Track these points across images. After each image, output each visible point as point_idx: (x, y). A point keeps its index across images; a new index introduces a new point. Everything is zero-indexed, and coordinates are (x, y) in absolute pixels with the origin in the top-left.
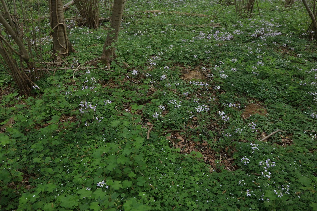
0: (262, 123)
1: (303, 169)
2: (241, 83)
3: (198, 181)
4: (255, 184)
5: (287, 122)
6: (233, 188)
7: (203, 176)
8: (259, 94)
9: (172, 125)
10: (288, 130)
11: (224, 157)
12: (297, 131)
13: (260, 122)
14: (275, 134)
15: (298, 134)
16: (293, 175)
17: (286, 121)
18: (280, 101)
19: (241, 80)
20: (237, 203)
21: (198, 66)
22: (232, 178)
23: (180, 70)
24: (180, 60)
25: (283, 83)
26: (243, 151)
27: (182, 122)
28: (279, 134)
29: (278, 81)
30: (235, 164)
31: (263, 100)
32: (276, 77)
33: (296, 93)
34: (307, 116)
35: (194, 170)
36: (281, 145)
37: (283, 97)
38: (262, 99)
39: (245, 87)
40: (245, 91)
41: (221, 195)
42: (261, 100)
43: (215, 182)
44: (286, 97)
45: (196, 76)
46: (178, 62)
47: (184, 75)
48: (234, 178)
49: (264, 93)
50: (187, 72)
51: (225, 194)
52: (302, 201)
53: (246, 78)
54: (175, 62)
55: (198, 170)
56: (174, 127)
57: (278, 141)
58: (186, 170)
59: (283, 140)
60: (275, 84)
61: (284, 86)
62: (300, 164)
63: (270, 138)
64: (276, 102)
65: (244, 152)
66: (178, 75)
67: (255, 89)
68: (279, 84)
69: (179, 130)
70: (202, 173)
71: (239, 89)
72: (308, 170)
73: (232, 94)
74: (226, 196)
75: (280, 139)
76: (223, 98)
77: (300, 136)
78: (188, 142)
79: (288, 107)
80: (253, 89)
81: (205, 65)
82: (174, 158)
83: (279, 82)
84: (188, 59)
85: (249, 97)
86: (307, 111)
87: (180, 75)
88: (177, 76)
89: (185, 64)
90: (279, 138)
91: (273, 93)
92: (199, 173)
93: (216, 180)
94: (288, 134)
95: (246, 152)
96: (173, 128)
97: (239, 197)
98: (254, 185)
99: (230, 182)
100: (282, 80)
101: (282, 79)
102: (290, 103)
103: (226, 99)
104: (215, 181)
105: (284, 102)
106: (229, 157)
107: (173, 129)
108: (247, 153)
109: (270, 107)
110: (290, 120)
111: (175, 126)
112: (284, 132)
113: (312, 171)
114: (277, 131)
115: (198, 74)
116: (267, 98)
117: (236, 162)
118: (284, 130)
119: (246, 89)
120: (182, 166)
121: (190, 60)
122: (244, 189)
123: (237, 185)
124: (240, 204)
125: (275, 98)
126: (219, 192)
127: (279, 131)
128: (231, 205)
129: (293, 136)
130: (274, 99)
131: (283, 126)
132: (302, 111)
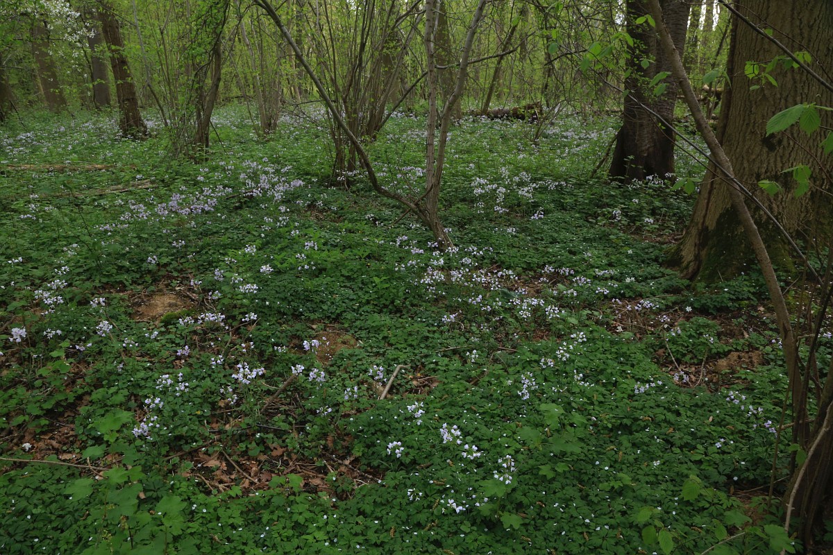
0: (363, 364)
1: (485, 419)
2: (281, 296)
3: (326, 538)
4: (437, 485)
5: (402, 346)
6: (403, 515)
7: (327, 524)
8: (325, 307)
9: (179, 438)
10: (412, 361)
11: (335, 461)
12: (426, 356)
13: (358, 363)
14: (396, 377)
15: (432, 363)
16: (480, 437)
17: (399, 346)
18: (367, 312)
19: (278, 289)
20: (432, 540)
21: (160, 281)
22: (389, 496)
23: (123, 300)
24: (108, 276)
25: (355, 276)
26: (370, 432)
27: (199, 421)
28: (402, 374)
29: (345, 272)
30: (365, 467)
31: (337, 318)
32: (337, 267)
33: (387, 288)
34: (425, 324)
35: (301, 519)
36: (417, 393)
37: (368, 302)
38: (333, 316)
39: (293, 301)
40: (295, 309)
41: (392, 542)
42: (333, 319)
43: (359, 522)
44: (374, 300)
45: (170, 305)
46: (107, 283)
47: (140, 309)
48: (392, 493)
49: (333, 303)
50: (143, 302)
51: (398, 535)
52: (524, 474)
53: (286, 284)
54: (98, 285)
55: (308, 515)
56: (187, 443)
57: (408, 387)
58: (284, 528)
59: (415, 383)
60: (343, 282)
61: (360, 280)
62: (475, 412)
63: (392, 387)
64: (361, 315)
65: (373, 434)
66: (125, 313)
67: (312, 301)
68: (348, 278)
69: (201, 443)
70: (319, 516)
71: (282, 310)
72: (493, 417)
73: (274, 324)
74: (402, 537)
75: (410, 383)
76: (261, 337)
77: (436, 363)
78: (237, 462)
79: (385, 319)
80: (308, 301)
81: (178, 277)
82: (237, 514)
83: (347, 274)
84: (128, 271)
85: (308, 319)
86: (420, 315)
87: (130, 314)
88: (123, 316)
89: (127, 283)
90: (407, 382)
91: (348, 298)
92: (313, 521)
93: (357, 516)
94: (415, 369)
95: (376, 431)
96: (186, 446)
97: (426, 526)
98: (438, 487)
99: (389, 506)
100: (352, 270)
101: (351, 267)
102: (385, 310)
103: (269, 337)
104: (360, 519)
105: (374, 312)
106: (343, 458)
107: (187, 448)
108: (379, 433)
109: (356, 327)
110: (406, 340)
111: (188, 439)
112: (408, 367)
113: (499, 416)
114: (397, 369)
115: (174, 299)
116: (341, 312)
117: (364, 461)
118: (406, 364)
119: (296, 304)
120: (268, 523)
121: (133, 271)
122: (425, 505)
123: (407, 504)
124: (439, 537)
125: (356, 307)
126: (385, 537)
127: (401, 369)
128: (425, 549)
129: (427, 368)
130: (354, 310)
131: (402, 357)
132: (413, 318)
